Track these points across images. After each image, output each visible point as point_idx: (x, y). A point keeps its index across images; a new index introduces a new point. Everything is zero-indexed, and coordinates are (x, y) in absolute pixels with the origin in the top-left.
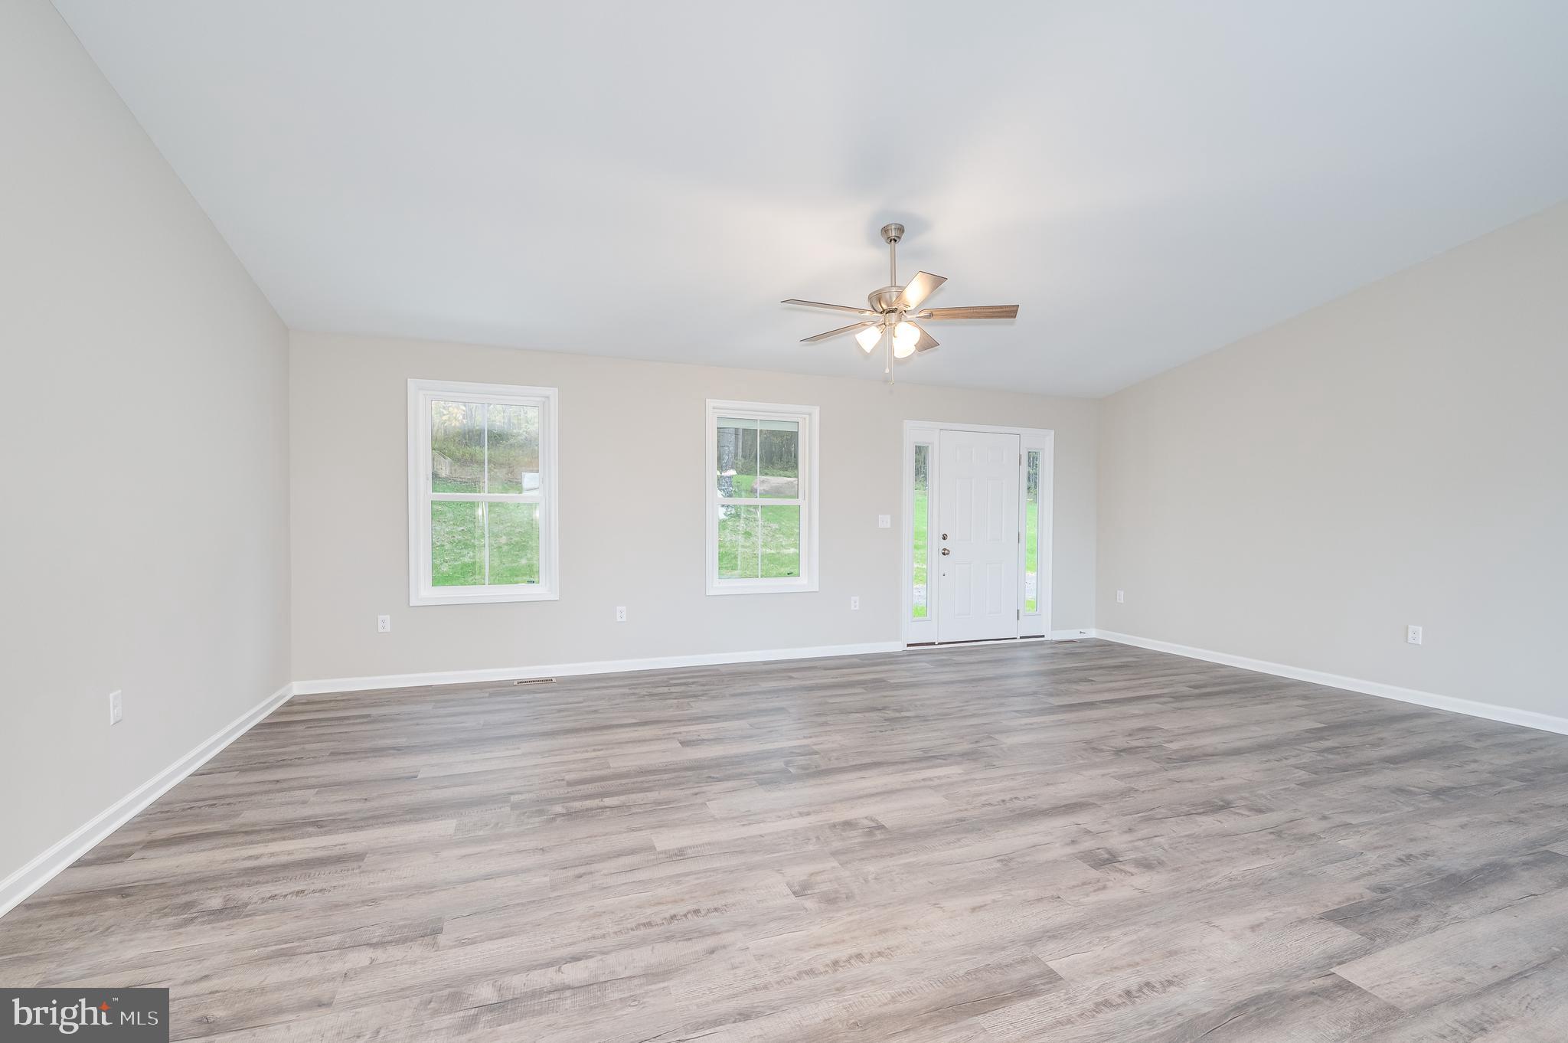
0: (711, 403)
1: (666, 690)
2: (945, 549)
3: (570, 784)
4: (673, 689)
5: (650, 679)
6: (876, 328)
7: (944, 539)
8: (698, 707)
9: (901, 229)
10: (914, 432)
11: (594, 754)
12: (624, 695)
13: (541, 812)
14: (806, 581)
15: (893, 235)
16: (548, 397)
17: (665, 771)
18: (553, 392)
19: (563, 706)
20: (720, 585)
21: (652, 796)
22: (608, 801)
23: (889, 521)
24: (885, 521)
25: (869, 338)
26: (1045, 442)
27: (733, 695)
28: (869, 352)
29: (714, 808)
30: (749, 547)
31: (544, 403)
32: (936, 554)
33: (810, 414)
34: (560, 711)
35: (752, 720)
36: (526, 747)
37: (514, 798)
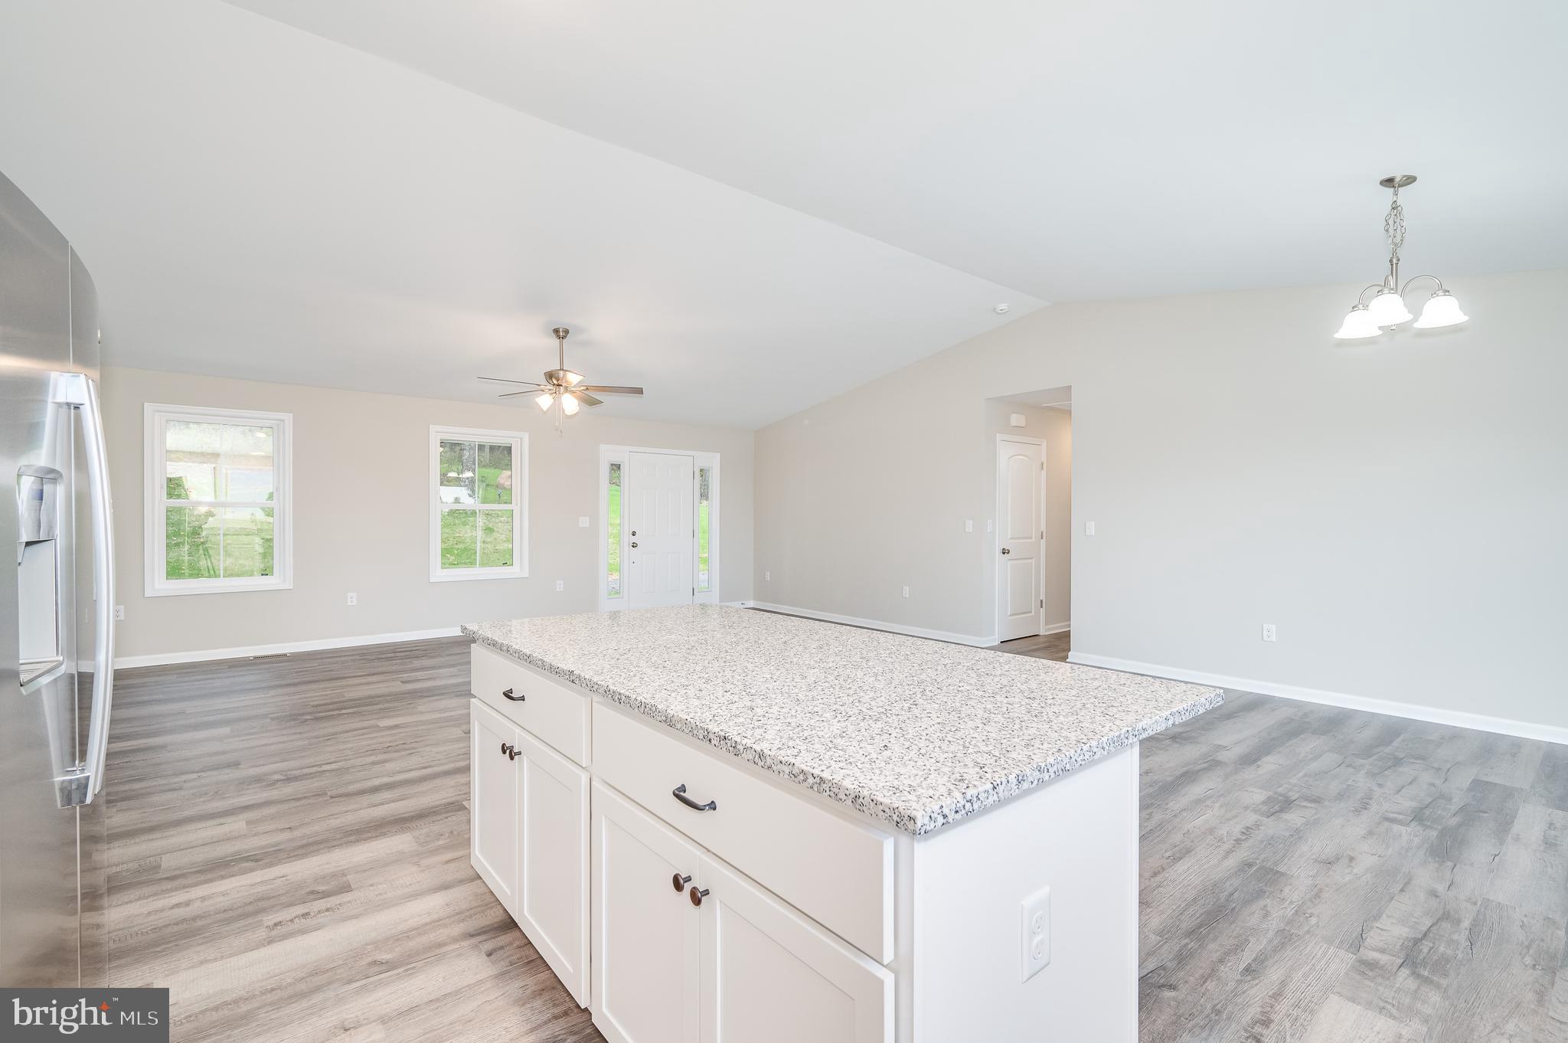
0: (433, 428)
1: (392, 655)
2: (634, 543)
3: (314, 706)
4: (398, 654)
5: (379, 650)
6: (548, 395)
7: (634, 535)
8: (417, 663)
9: (567, 332)
10: (608, 453)
11: (332, 692)
12: (353, 660)
13: (295, 720)
14: (518, 570)
15: (561, 334)
16: (283, 421)
17: (388, 696)
18: (288, 417)
19: (301, 670)
20: (440, 574)
21: (381, 706)
22: (344, 711)
23: (588, 521)
24: (584, 522)
25: (545, 401)
26: (713, 461)
27: (447, 655)
28: (545, 409)
29: (421, 708)
30: (490, 542)
31: (278, 425)
32: (627, 548)
33: (521, 439)
34: (297, 672)
35: (458, 668)
36: (272, 693)
37: (270, 716)
